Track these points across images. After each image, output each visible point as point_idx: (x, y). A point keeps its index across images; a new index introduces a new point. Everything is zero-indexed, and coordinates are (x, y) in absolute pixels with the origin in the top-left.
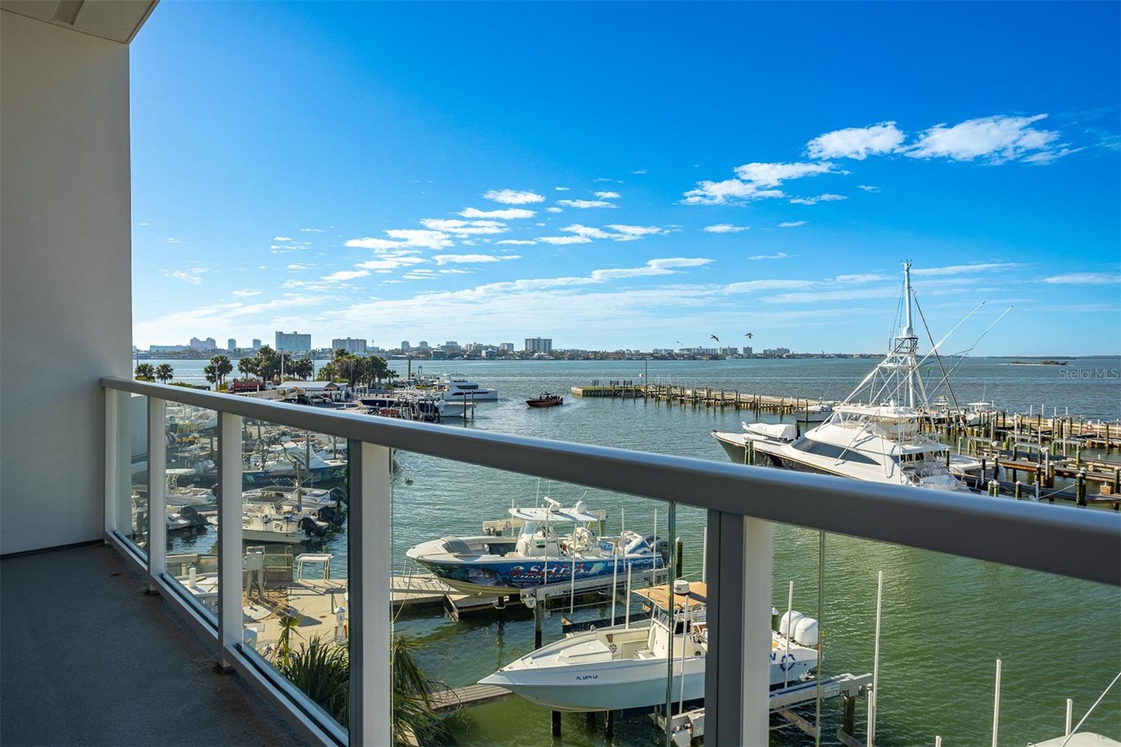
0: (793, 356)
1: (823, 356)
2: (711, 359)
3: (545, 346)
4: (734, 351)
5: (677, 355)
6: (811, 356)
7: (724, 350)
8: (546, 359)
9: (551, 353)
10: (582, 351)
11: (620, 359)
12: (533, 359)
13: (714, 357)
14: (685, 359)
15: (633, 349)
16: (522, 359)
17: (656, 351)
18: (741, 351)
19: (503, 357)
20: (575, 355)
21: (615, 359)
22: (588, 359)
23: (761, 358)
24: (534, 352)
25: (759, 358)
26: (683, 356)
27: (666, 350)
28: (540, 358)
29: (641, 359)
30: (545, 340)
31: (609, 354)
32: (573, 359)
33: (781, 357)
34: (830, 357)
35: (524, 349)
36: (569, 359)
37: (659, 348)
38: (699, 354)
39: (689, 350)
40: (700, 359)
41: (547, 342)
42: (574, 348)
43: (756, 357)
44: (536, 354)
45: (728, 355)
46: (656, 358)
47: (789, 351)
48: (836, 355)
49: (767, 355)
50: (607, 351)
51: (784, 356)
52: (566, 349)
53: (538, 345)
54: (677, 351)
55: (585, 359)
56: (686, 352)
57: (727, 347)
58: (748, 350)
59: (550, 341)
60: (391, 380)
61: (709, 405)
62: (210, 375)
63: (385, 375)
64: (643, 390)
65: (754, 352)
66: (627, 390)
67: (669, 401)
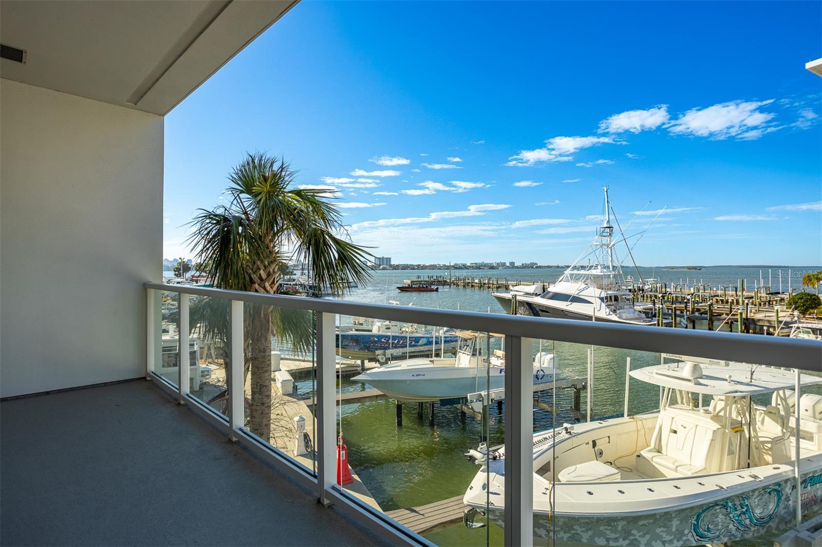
0: (540, 267)
1: (558, 267)
2: (489, 268)
3: (387, 262)
4: (504, 264)
5: (469, 266)
6: (551, 267)
7: (498, 264)
8: (387, 269)
9: (391, 266)
10: (410, 265)
11: (434, 269)
12: (379, 270)
13: (492, 267)
14: (474, 268)
15: (441, 264)
16: (373, 269)
17: (456, 265)
18: (508, 264)
20: (405, 267)
21: (430, 269)
22: (413, 269)
23: (521, 268)
24: (380, 265)
25: (519, 268)
26: (473, 267)
27: (462, 264)
28: (384, 269)
29: (446, 269)
30: (387, 258)
31: (426, 266)
32: (405, 269)
33: (532, 267)
35: (374, 264)
36: (402, 269)
37: (457, 263)
38: (482, 266)
39: (476, 264)
40: (483, 269)
41: (388, 260)
42: (405, 263)
43: (517, 267)
44: (381, 267)
45: (500, 266)
46: (456, 268)
47: (537, 264)
49: (524, 267)
50: (426, 264)
51: (534, 267)
52: (400, 264)
53: (383, 261)
54: (468, 264)
55: (412, 269)
56: (474, 265)
57: (499, 262)
58: (512, 264)
59: (390, 259)
60: (291, 277)
61: (489, 287)
62: (177, 273)
63: (287, 274)
64: (448, 281)
65: (516, 265)
66: (438, 281)
67: (464, 286)
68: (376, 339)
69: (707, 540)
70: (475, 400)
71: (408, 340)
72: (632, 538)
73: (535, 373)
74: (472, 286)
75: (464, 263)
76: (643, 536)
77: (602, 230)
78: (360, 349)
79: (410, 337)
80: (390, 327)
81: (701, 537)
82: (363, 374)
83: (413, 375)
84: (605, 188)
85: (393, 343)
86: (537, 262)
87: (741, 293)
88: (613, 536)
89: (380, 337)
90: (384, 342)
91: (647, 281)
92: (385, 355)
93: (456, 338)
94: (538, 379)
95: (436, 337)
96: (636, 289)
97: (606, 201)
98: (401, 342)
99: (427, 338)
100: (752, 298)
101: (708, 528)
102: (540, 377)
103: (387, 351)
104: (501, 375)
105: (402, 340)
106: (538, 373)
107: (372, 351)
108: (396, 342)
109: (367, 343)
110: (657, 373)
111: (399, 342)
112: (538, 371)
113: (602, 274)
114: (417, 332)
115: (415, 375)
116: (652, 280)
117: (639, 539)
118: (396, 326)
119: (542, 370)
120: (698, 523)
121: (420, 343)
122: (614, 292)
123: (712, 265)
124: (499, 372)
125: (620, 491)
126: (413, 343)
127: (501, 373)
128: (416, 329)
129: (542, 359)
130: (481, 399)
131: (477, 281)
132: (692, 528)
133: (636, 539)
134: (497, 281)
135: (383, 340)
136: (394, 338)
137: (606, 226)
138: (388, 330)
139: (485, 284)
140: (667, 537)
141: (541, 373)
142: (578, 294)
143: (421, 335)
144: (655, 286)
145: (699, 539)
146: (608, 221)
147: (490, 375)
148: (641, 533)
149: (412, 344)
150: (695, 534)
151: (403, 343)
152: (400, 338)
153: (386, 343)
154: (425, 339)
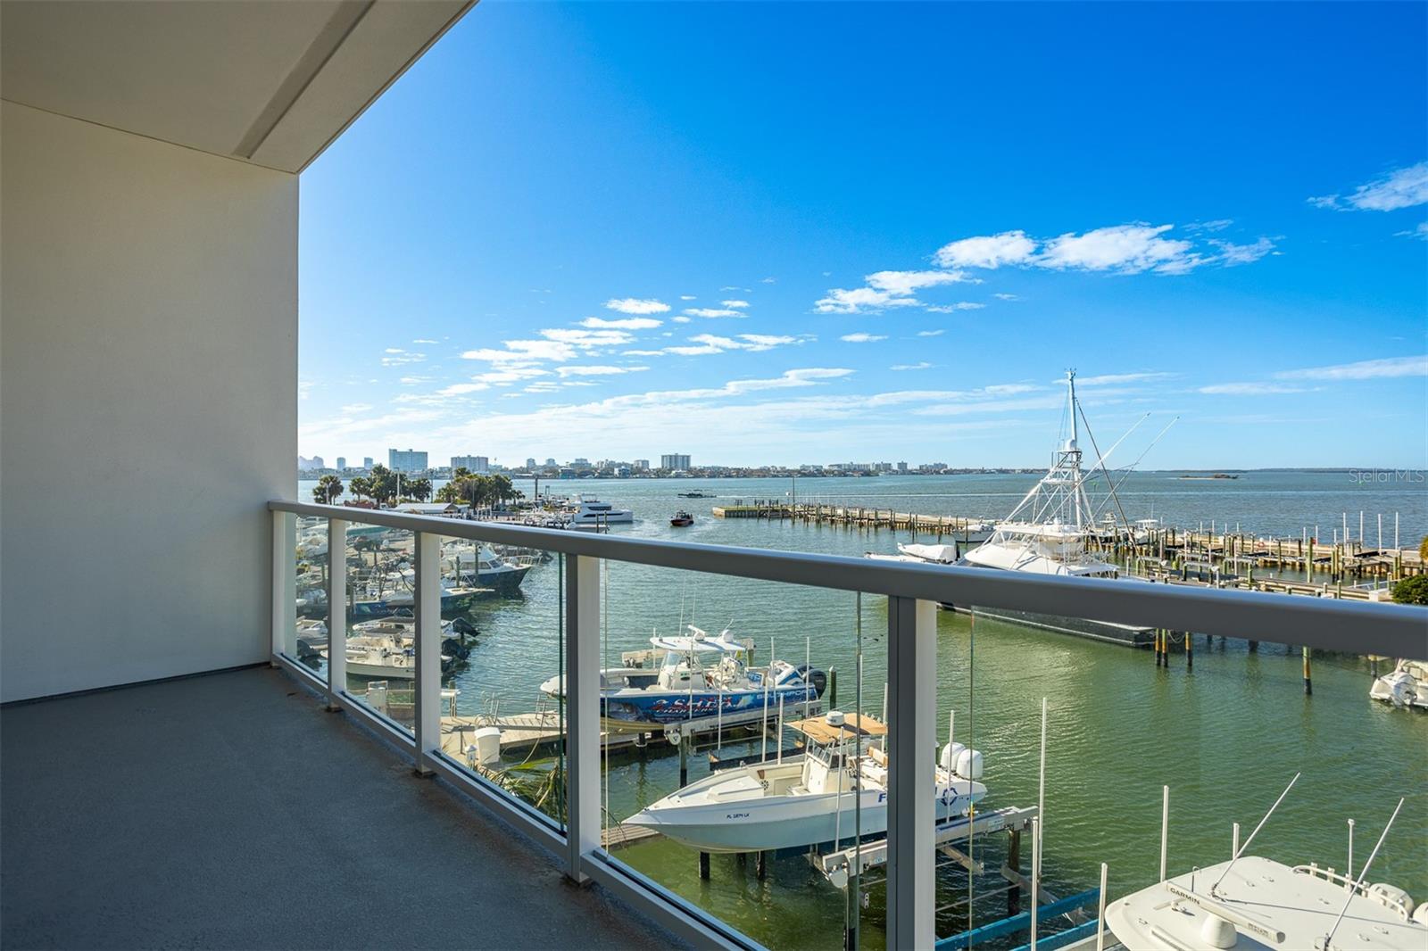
0: (952, 472)
1: (983, 471)
2: (862, 475)
3: (683, 463)
4: (887, 467)
5: (826, 471)
6: (970, 471)
7: (877, 465)
8: (684, 477)
9: (690, 470)
10: (724, 468)
11: (764, 476)
12: (670, 477)
13: (867, 473)
14: (835, 475)
15: (778, 466)
16: (659, 477)
17: (804, 468)
18: (895, 467)
19: (638, 476)
20: (715, 473)
21: (759, 476)
22: (730, 476)
23: (917, 474)
24: (671, 470)
25: (914, 474)
26: (833, 472)
27: (814, 467)
28: (678, 476)
29: (788, 476)
30: (683, 457)
31: (752, 471)
32: (714, 477)
33: (938, 473)
34: (990, 472)
35: (660, 466)
36: (710, 477)
37: (806, 464)
38: (850, 470)
39: (839, 466)
40: (852, 476)
41: (685, 458)
42: (715, 465)
43: (911, 473)
44: (674, 472)
45: (881, 471)
46: (804, 475)
47: (946, 467)
48: (997, 470)
49: (923, 471)
50: (751, 468)
51: (942, 472)
52: (707, 466)
53: (676, 462)
54: (826, 467)
55: (727, 477)
56: (836, 468)
57: (880, 463)
58: (902, 465)
59: (688, 457)
60: (517, 502)
61: (861, 525)
62: (319, 497)
63: (510, 496)
64: (790, 510)
65: (909, 467)
66: (773, 511)
67: (818, 522)
68: (665, 702)
70: (835, 868)
71: (720, 700)
73: (939, 796)
74: (832, 521)
75: (817, 464)
77: (1062, 457)
78: (639, 719)
79: (723, 696)
80: (690, 676)
82: (643, 813)
83: (728, 816)
84: (1069, 374)
85: (694, 707)
86: (946, 463)
87: (1308, 547)
89: (671, 698)
90: (678, 706)
91: (1142, 524)
92: (680, 732)
93: (803, 691)
94: (946, 804)
95: (769, 692)
96: (1122, 538)
97: (1071, 397)
98: (709, 703)
99: (752, 694)
100: (1329, 559)
102: (949, 802)
103: (683, 725)
104: (880, 803)
105: (709, 701)
106: (946, 794)
107: (657, 721)
108: (699, 704)
109: (648, 708)
111: (703, 705)
112: (946, 791)
113: (1061, 535)
114: (735, 682)
115: (732, 816)
116: (1150, 521)
118: (700, 673)
119: (952, 789)
121: (741, 704)
122: (1082, 568)
123: (1258, 468)
124: (878, 800)
126: (729, 704)
127: (880, 801)
128: (733, 677)
129: (953, 757)
130: (846, 864)
131: (840, 512)
134: (876, 513)
135: (676, 703)
136: (696, 698)
137: (1069, 451)
138: (685, 682)
139: (854, 518)
141: (952, 794)
143: (742, 690)
144: (1155, 533)
146: (1074, 443)
147: (861, 807)
149: (727, 706)
151: (711, 705)
152: (708, 698)
153: (683, 708)
154: (749, 696)
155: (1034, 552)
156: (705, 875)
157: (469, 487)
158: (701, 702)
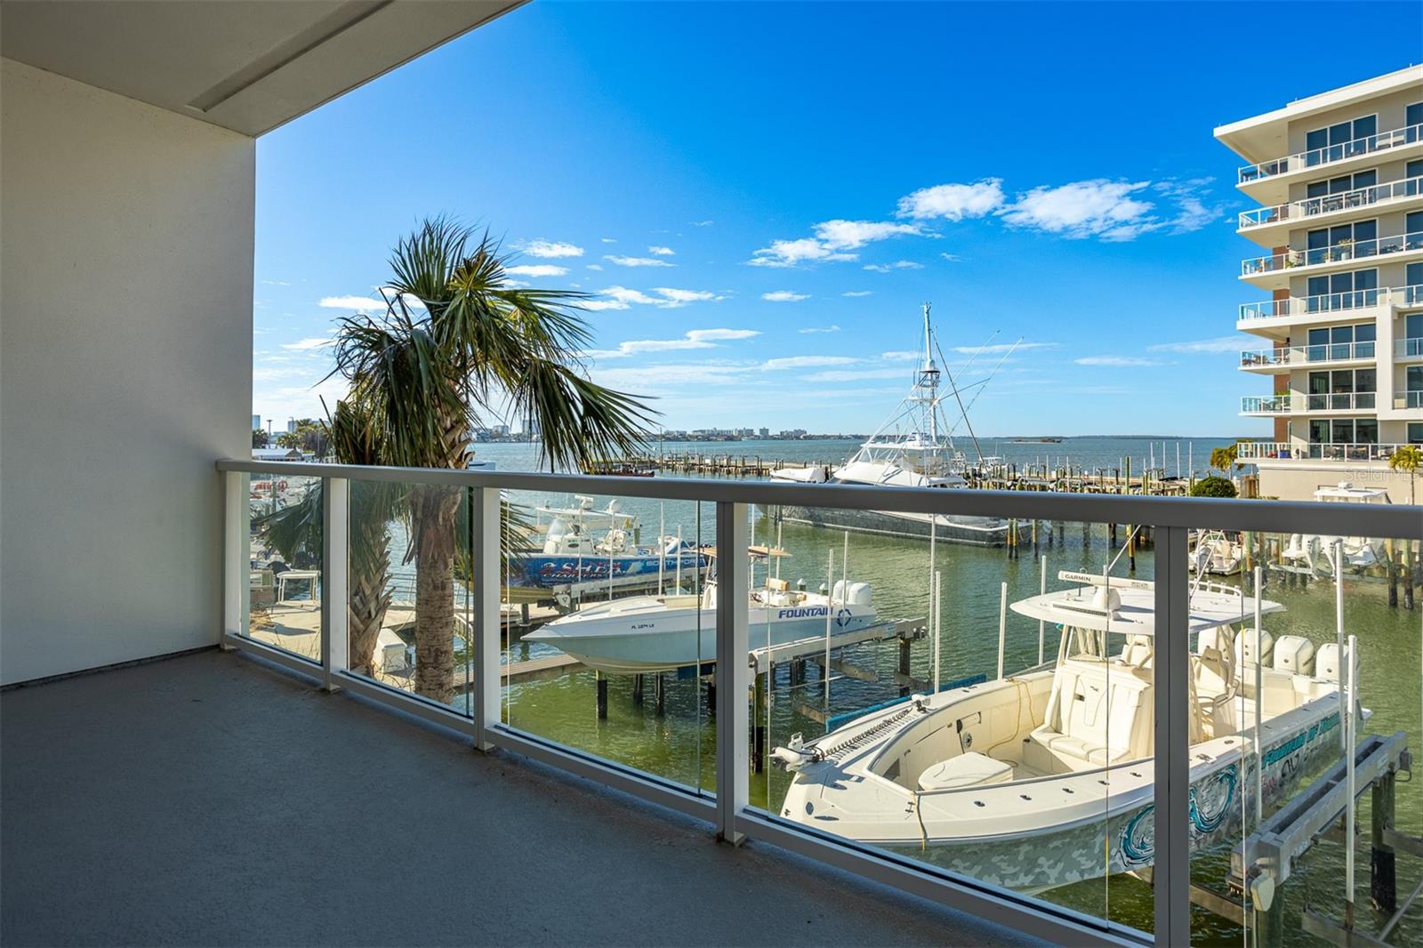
0: (810, 438)
1: (840, 437)
2: (726, 440)
4: (750, 433)
5: (690, 436)
6: (829, 437)
7: (740, 431)
13: (730, 438)
14: (699, 439)
16: (519, 441)
17: (668, 433)
18: (757, 433)
19: (497, 440)
23: (779, 439)
25: (775, 439)
26: (697, 437)
27: (679, 432)
33: (798, 438)
34: (847, 438)
35: (521, 431)
37: (672, 430)
38: (713, 435)
39: (702, 431)
40: (716, 440)
43: (773, 438)
45: (743, 436)
46: (669, 439)
47: (806, 433)
48: (853, 436)
49: (784, 437)
51: (802, 437)
54: (690, 432)
56: (700, 433)
57: (742, 429)
58: (764, 431)
61: (729, 472)
64: (658, 461)
65: (770, 434)
66: (641, 462)
67: (687, 471)
68: (553, 565)
69: (1140, 861)
71: (611, 565)
72: (1037, 870)
74: (701, 470)
75: (681, 430)
76: (1052, 867)
77: (923, 375)
78: (524, 584)
79: (614, 561)
80: (578, 543)
81: (1132, 859)
82: (542, 629)
83: (633, 626)
84: (925, 307)
85: (583, 572)
86: (806, 429)
87: (1125, 479)
88: (1011, 870)
89: (560, 561)
90: (567, 570)
91: (987, 461)
92: (569, 594)
93: (692, 560)
94: (841, 625)
95: (663, 559)
96: (970, 474)
97: (927, 328)
98: (598, 568)
99: (642, 560)
100: (1140, 486)
101: (1143, 842)
103: (572, 586)
104: (780, 620)
105: (598, 565)
106: (841, 614)
107: (544, 587)
108: (588, 569)
109: (536, 572)
110: (1055, 606)
111: (593, 569)
112: (841, 611)
113: (923, 448)
114: (623, 551)
115: (637, 626)
116: (994, 458)
117: (1047, 871)
118: (588, 540)
120: (1129, 837)
121: (630, 570)
122: (940, 479)
123: (1077, 435)
125: (1025, 797)
126: (619, 570)
127: (780, 617)
128: (622, 545)
129: (845, 590)
130: (753, 663)
131: (708, 461)
132: (1122, 844)
133: (1043, 873)
134: (744, 460)
135: (565, 567)
136: (586, 562)
137: (928, 369)
138: (573, 547)
139: (722, 466)
140: (1087, 862)
142: (883, 482)
143: (631, 557)
144: (999, 469)
145: (1130, 861)
146: (932, 362)
148: (1052, 862)
149: (616, 572)
150: (1124, 855)
151: (600, 570)
152: (597, 562)
153: (571, 572)
154: (639, 562)
155: (897, 466)
156: (603, 715)
157: (313, 437)
158: (590, 567)
